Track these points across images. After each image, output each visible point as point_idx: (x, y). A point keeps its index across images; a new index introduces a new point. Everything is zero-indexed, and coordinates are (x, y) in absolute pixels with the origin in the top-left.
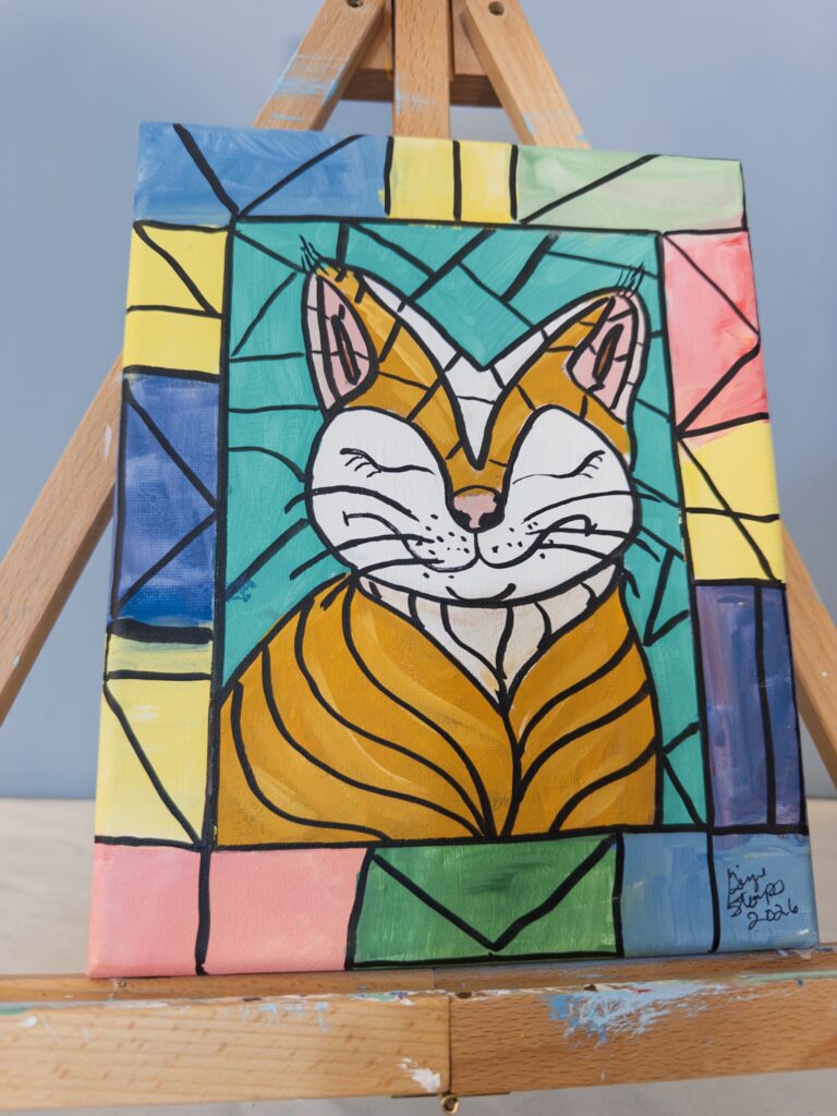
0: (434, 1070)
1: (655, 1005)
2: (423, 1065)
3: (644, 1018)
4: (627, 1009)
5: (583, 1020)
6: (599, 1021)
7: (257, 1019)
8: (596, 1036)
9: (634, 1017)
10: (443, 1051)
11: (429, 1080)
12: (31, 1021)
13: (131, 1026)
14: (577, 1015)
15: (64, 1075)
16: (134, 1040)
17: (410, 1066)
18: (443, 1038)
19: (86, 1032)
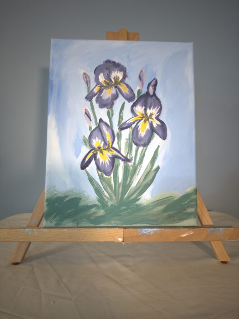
0: (121, 238)
1: (153, 231)
2: (120, 237)
3: (152, 233)
4: (149, 231)
5: (143, 232)
6: (145, 233)
7: (96, 230)
8: (144, 235)
9: (150, 232)
10: (123, 236)
11: (120, 240)
12: (66, 230)
13: (79, 231)
14: (142, 232)
15: (70, 237)
16: (80, 233)
17: (118, 238)
18: (123, 234)
19: (73, 232)
